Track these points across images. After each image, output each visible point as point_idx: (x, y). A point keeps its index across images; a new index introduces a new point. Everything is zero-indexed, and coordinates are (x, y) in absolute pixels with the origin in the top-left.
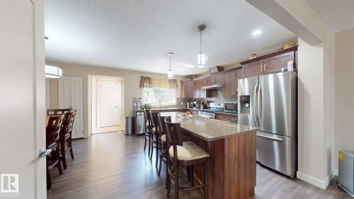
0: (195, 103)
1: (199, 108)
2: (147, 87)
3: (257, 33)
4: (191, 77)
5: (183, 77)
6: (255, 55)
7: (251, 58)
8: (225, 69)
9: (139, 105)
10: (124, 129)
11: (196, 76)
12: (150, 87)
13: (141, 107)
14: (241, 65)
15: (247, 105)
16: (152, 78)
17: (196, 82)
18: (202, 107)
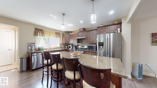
0: (70, 46)
1: (73, 48)
2: (40, 36)
3: (112, 12)
4: (68, 32)
5: (64, 32)
6: (103, 24)
7: (101, 26)
8: (86, 30)
9: (33, 48)
10: (18, 67)
11: (71, 32)
12: (43, 36)
13: (35, 49)
14: (97, 28)
15: (101, 47)
16: (44, 30)
17: (71, 35)
18: (74, 48)
